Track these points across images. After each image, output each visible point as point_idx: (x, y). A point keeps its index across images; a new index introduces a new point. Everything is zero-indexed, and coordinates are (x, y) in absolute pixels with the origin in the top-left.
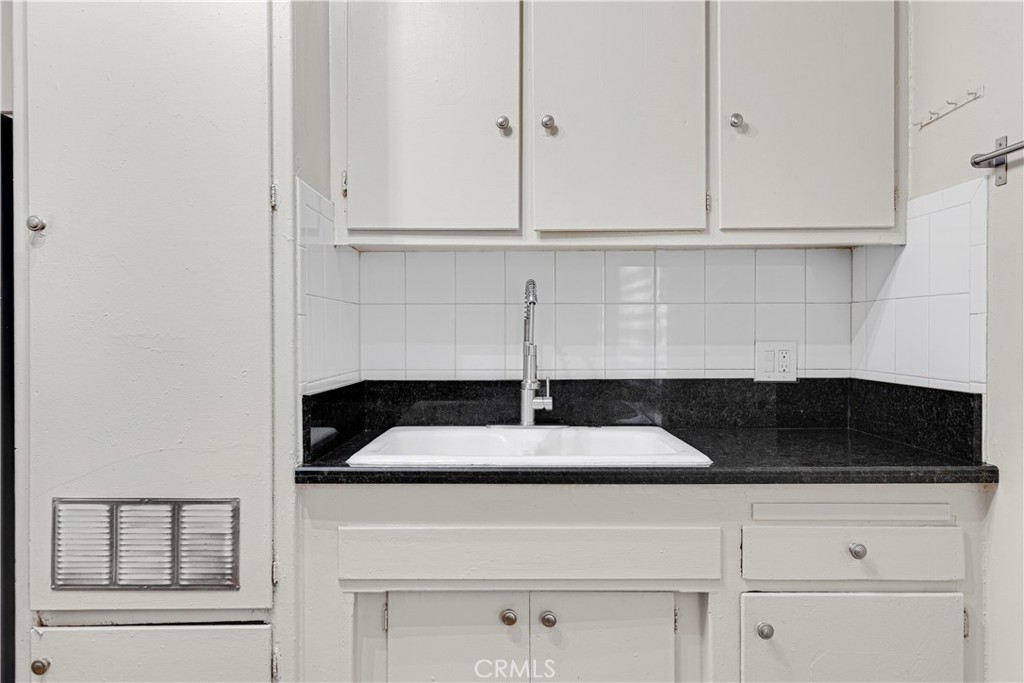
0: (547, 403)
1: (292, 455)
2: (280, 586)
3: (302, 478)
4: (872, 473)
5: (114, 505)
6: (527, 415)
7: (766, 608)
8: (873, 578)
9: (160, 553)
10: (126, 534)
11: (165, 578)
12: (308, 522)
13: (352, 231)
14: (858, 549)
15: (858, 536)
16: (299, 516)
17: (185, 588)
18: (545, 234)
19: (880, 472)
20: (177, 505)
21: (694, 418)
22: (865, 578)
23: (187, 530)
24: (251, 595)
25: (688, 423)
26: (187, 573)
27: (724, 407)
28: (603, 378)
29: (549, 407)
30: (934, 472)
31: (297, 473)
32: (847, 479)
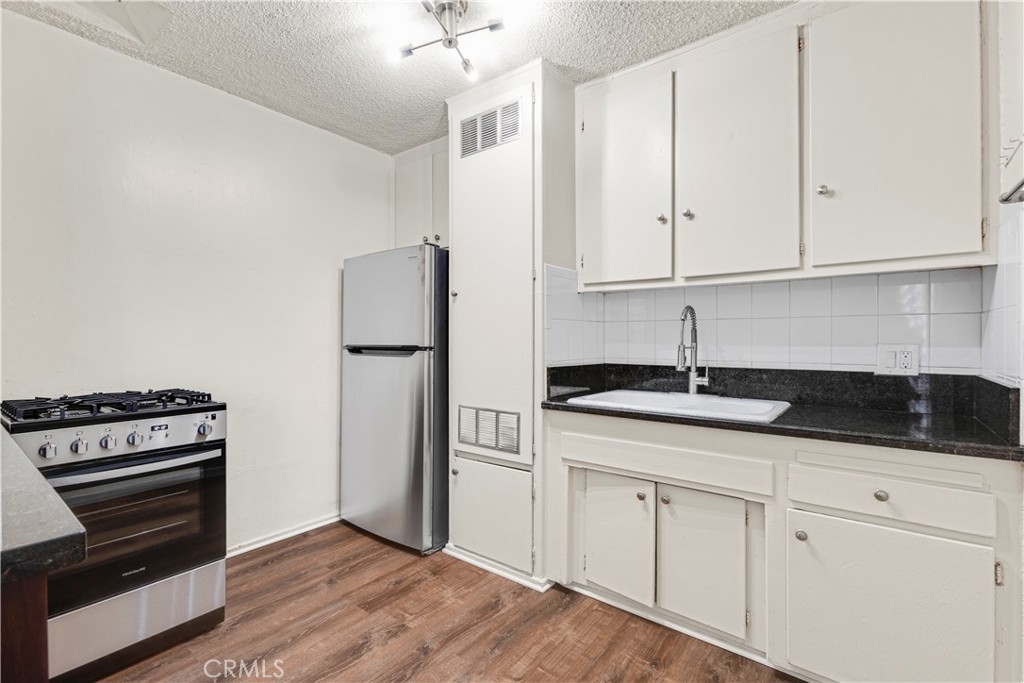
0: (705, 381)
1: (541, 395)
2: (537, 456)
3: (545, 406)
4: (892, 440)
5: (478, 410)
6: (693, 387)
7: (806, 521)
8: (900, 518)
9: (491, 433)
10: (482, 423)
11: (493, 445)
12: (549, 428)
13: (586, 285)
14: (882, 494)
15: (884, 486)
16: (544, 425)
17: (501, 450)
18: (688, 279)
19: (899, 440)
20: (498, 413)
21: (820, 398)
22: (891, 517)
23: (501, 425)
24: (524, 458)
25: (814, 402)
26: (502, 443)
27: (846, 392)
28: (750, 367)
29: (706, 384)
30: (955, 446)
31: (542, 404)
32: (868, 441)
